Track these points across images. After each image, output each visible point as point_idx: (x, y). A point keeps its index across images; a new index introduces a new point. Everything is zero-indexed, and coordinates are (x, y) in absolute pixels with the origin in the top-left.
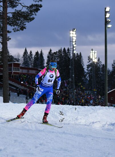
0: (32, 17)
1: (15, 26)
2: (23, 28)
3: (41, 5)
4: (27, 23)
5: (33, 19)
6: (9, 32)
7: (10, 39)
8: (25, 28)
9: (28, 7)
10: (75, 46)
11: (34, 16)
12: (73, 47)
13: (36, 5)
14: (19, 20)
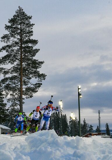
0: (36, 90)
1: (27, 96)
2: (31, 97)
3: (41, 83)
4: (33, 94)
5: (37, 91)
6: (23, 99)
7: (24, 103)
8: (32, 96)
9: (34, 85)
10: (62, 110)
11: (38, 90)
12: (61, 110)
13: (39, 84)
14: (29, 92)
